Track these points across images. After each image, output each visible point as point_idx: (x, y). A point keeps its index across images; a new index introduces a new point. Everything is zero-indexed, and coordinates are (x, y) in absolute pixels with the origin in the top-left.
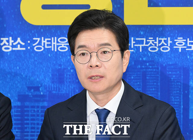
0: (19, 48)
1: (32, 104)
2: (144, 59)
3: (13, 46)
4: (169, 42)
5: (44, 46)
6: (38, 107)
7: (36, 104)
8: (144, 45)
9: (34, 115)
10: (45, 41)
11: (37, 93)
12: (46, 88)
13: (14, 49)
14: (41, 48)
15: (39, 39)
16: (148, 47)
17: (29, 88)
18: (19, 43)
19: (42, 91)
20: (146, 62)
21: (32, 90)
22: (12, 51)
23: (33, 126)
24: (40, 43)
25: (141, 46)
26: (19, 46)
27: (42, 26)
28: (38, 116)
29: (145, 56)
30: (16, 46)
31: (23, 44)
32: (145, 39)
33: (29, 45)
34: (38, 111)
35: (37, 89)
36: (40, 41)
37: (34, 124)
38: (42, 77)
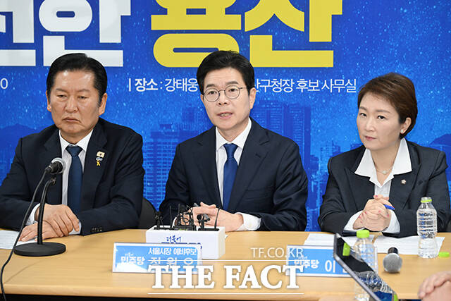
0: (152, 89)
1: (164, 141)
2: (269, 99)
3: (146, 87)
4: (292, 83)
5: (175, 87)
6: (170, 143)
7: (168, 141)
8: (269, 86)
9: (165, 151)
10: (176, 82)
11: (168, 130)
12: (177, 126)
13: (147, 89)
14: (172, 89)
15: (170, 80)
16: (272, 88)
17: (162, 126)
18: (152, 84)
19: (174, 129)
20: (271, 101)
21: (164, 128)
22: (146, 91)
23: (165, 161)
24: (171, 84)
25: (266, 87)
26: (152, 86)
27: (173, 68)
28: (170, 151)
29: (269, 96)
30: (149, 87)
31: (156, 84)
32: (269, 81)
33: (162, 85)
34: (169, 147)
35: (169, 126)
36: (172, 82)
37: (166, 159)
38: (173, 115)
